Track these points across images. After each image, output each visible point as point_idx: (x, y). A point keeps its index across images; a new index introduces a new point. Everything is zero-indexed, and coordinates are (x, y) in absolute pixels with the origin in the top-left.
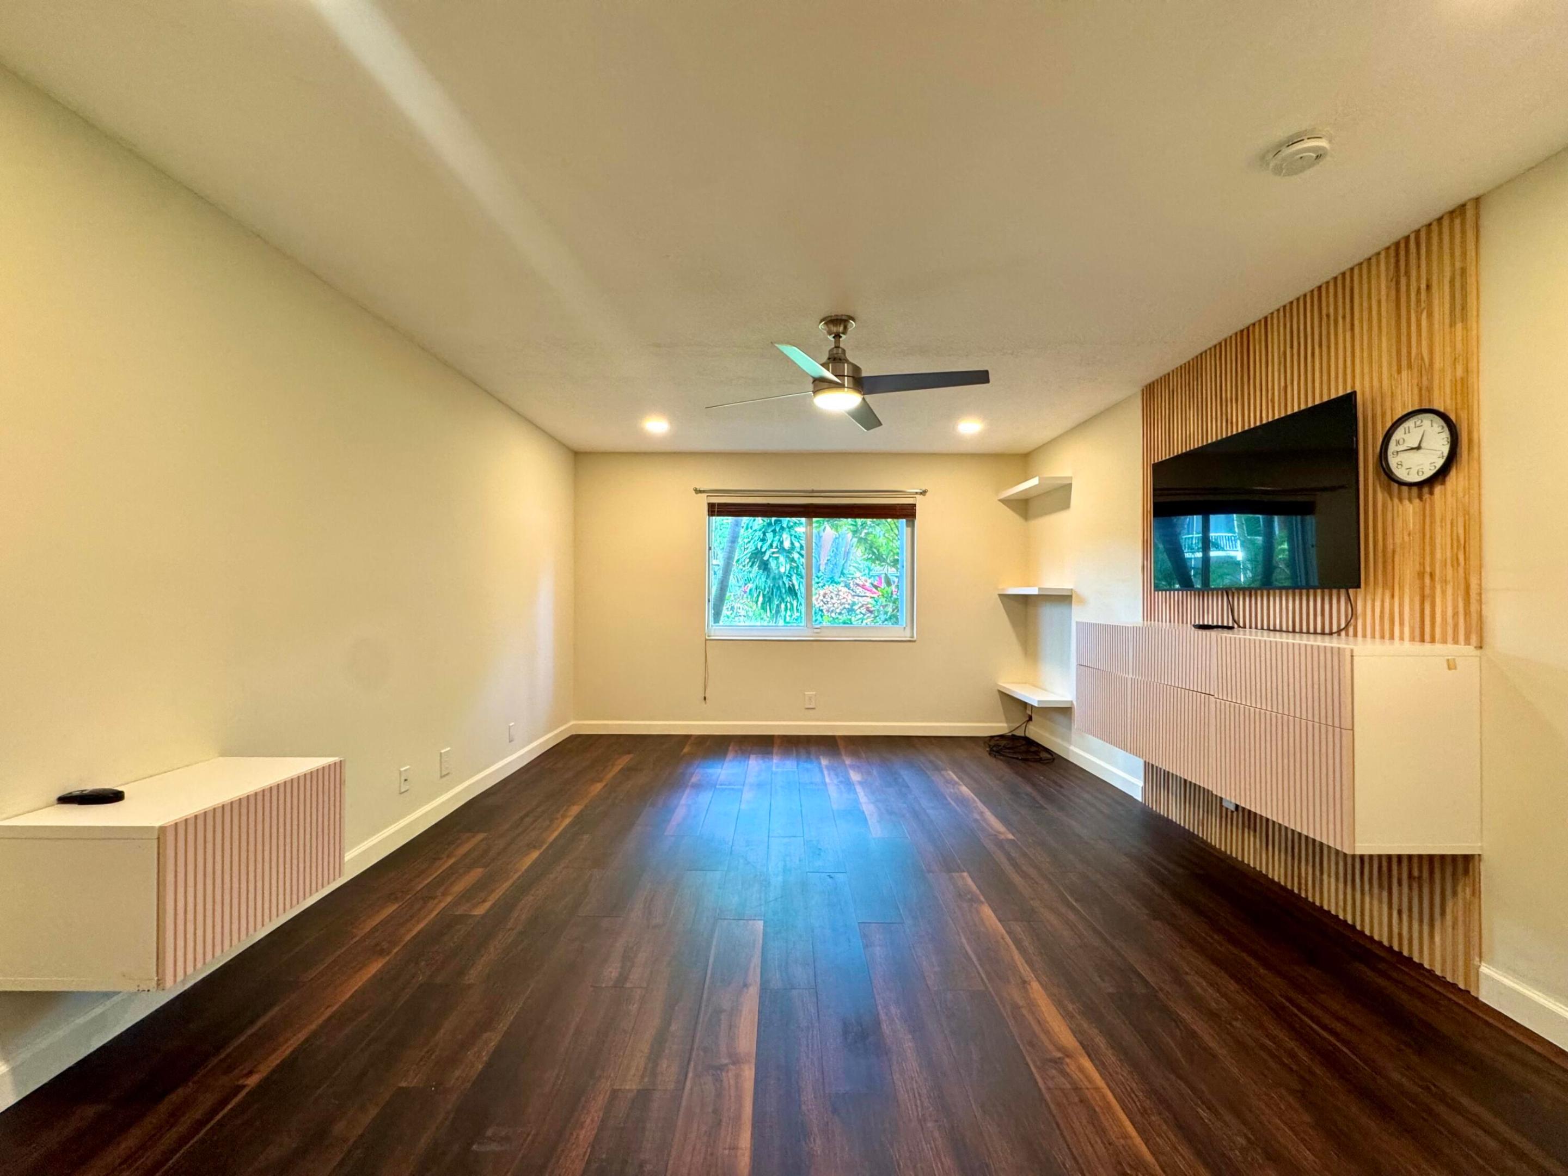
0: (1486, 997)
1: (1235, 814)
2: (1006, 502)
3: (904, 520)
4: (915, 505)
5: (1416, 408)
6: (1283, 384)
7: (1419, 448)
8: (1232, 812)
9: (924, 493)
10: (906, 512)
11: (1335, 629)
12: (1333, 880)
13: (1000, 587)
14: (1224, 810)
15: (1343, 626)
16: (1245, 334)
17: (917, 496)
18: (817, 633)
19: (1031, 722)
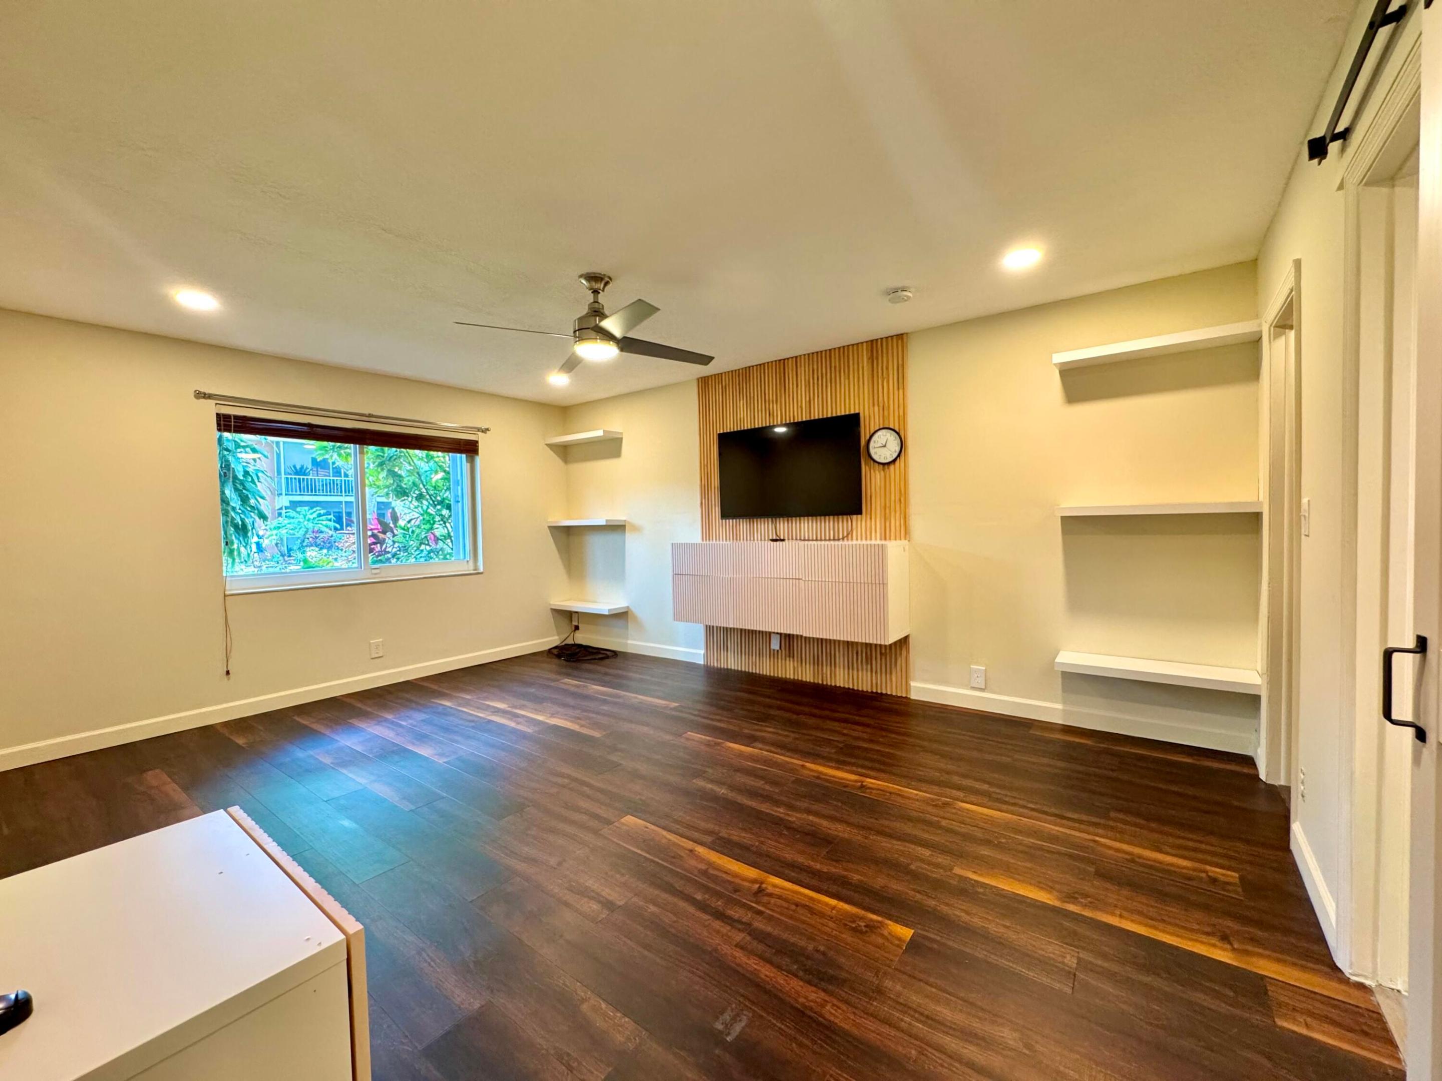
0: (914, 696)
1: (780, 651)
2: (550, 446)
3: (464, 456)
4: (477, 442)
5: (881, 427)
6: (808, 399)
7: (885, 446)
8: (778, 651)
9: (485, 431)
10: (469, 448)
11: (841, 537)
12: (842, 670)
13: (550, 520)
14: (772, 651)
15: (845, 534)
16: (782, 363)
17: (480, 433)
18: (376, 574)
19: (577, 631)
